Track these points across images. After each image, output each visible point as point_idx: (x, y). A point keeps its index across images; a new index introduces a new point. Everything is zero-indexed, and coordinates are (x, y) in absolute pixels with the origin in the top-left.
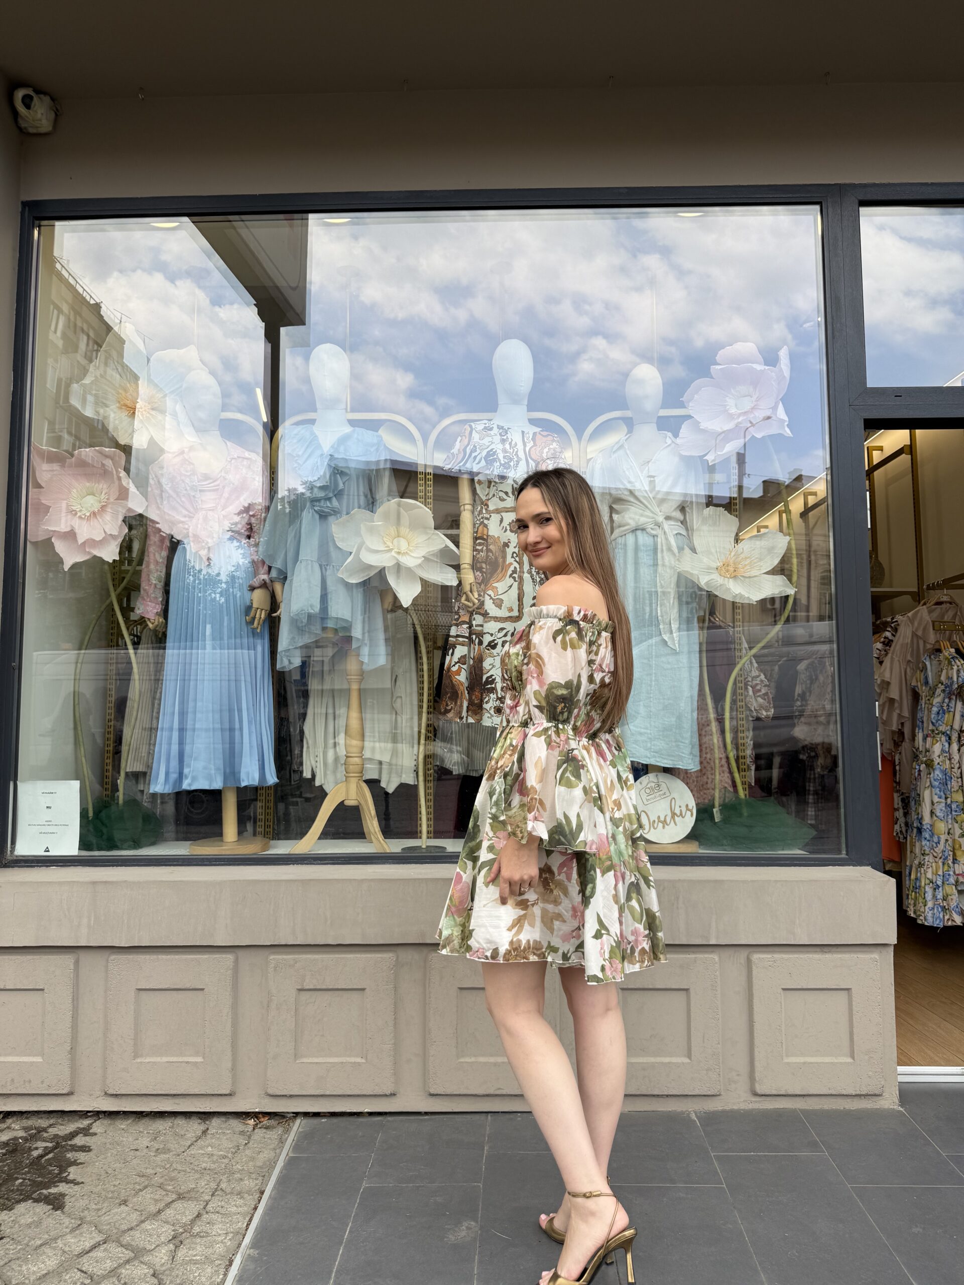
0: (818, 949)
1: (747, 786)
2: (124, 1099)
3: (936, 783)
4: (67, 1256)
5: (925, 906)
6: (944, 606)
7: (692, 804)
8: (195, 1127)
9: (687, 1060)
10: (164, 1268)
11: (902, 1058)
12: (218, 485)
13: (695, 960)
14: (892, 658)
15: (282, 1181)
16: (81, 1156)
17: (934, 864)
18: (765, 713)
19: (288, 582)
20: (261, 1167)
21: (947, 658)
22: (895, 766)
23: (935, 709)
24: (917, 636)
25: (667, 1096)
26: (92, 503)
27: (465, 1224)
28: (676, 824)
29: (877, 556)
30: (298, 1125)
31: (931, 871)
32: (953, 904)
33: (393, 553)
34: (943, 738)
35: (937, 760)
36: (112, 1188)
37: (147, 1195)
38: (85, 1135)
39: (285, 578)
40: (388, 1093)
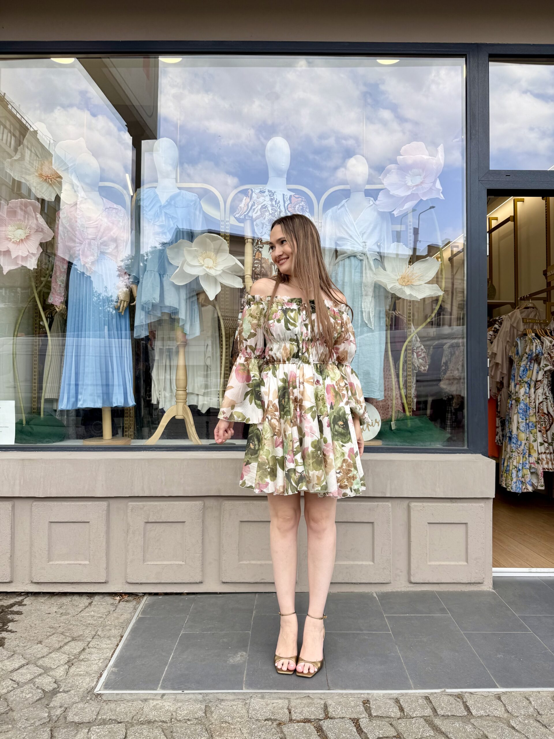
0: (449, 500)
1: (411, 410)
2: (43, 585)
3: (521, 411)
4: (4, 672)
5: (512, 481)
6: (529, 310)
7: (379, 418)
8: (85, 601)
9: (372, 563)
10: (61, 678)
11: (495, 564)
12: (98, 224)
13: (378, 506)
14: (498, 340)
15: (134, 630)
16: (16, 617)
17: (518, 457)
18: (423, 368)
19: (140, 284)
20: (122, 623)
21: (530, 339)
22: (497, 402)
23: (522, 369)
24: (513, 327)
25: (360, 583)
26: (20, 234)
27: (240, 654)
28: (369, 430)
29: (492, 282)
30: (145, 600)
31: (516, 461)
32: (528, 480)
33: (204, 267)
34: (526, 385)
35: (522, 398)
36: (33, 635)
37: (54, 638)
38: (19, 605)
39: (138, 282)
40: (198, 581)
